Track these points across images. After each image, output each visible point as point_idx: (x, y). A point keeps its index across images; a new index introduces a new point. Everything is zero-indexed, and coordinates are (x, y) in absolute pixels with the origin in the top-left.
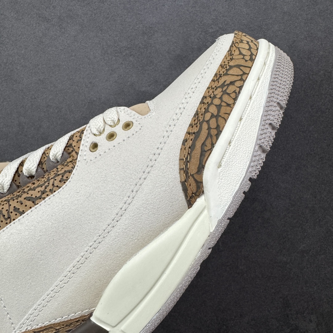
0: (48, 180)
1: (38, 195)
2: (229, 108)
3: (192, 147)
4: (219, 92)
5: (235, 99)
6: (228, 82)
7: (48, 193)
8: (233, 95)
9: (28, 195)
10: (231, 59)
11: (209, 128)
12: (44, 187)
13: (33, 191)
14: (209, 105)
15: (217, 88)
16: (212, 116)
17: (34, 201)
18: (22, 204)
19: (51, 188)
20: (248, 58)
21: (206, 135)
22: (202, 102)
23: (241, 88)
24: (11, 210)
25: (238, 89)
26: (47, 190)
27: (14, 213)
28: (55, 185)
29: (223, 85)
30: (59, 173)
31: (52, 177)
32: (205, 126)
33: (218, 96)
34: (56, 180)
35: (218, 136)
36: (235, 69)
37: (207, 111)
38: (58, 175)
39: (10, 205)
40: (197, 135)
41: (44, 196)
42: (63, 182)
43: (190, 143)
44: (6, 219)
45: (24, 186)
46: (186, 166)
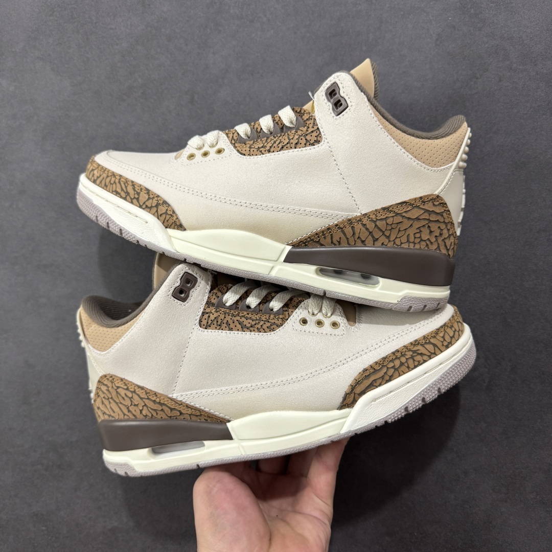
0: (260, 319)
1: (249, 325)
2: (407, 369)
3: (367, 377)
4: (409, 354)
5: (415, 367)
6: (419, 352)
7: (256, 329)
8: (416, 363)
9: (240, 320)
10: (434, 337)
11: (385, 373)
12: (254, 322)
13: (245, 320)
14: (397, 358)
15: (410, 350)
16: (393, 367)
17: (244, 328)
18: (233, 322)
19: (259, 327)
20: (445, 344)
21: (381, 376)
22: (394, 353)
23: (425, 361)
24: (225, 321)
25: (422, 361)
26: (256, 326)
27: (225, 325)
28: (263, 327)
29: (414, 352)
30: (269, 321)
31: (264, 319)
32: (385, 370)
33: (407, 357)
34: (265, 324)
35: (387, 381)
36: (431, 346)
37: (392, 361)
38: (268, 322)
39: (225, 317)
40: (375, 371)
41: (251, 329)
42: (269, 330)
43: (367, 373)
44: (217, 325)
45: (241, 311)
46: (356, 385)
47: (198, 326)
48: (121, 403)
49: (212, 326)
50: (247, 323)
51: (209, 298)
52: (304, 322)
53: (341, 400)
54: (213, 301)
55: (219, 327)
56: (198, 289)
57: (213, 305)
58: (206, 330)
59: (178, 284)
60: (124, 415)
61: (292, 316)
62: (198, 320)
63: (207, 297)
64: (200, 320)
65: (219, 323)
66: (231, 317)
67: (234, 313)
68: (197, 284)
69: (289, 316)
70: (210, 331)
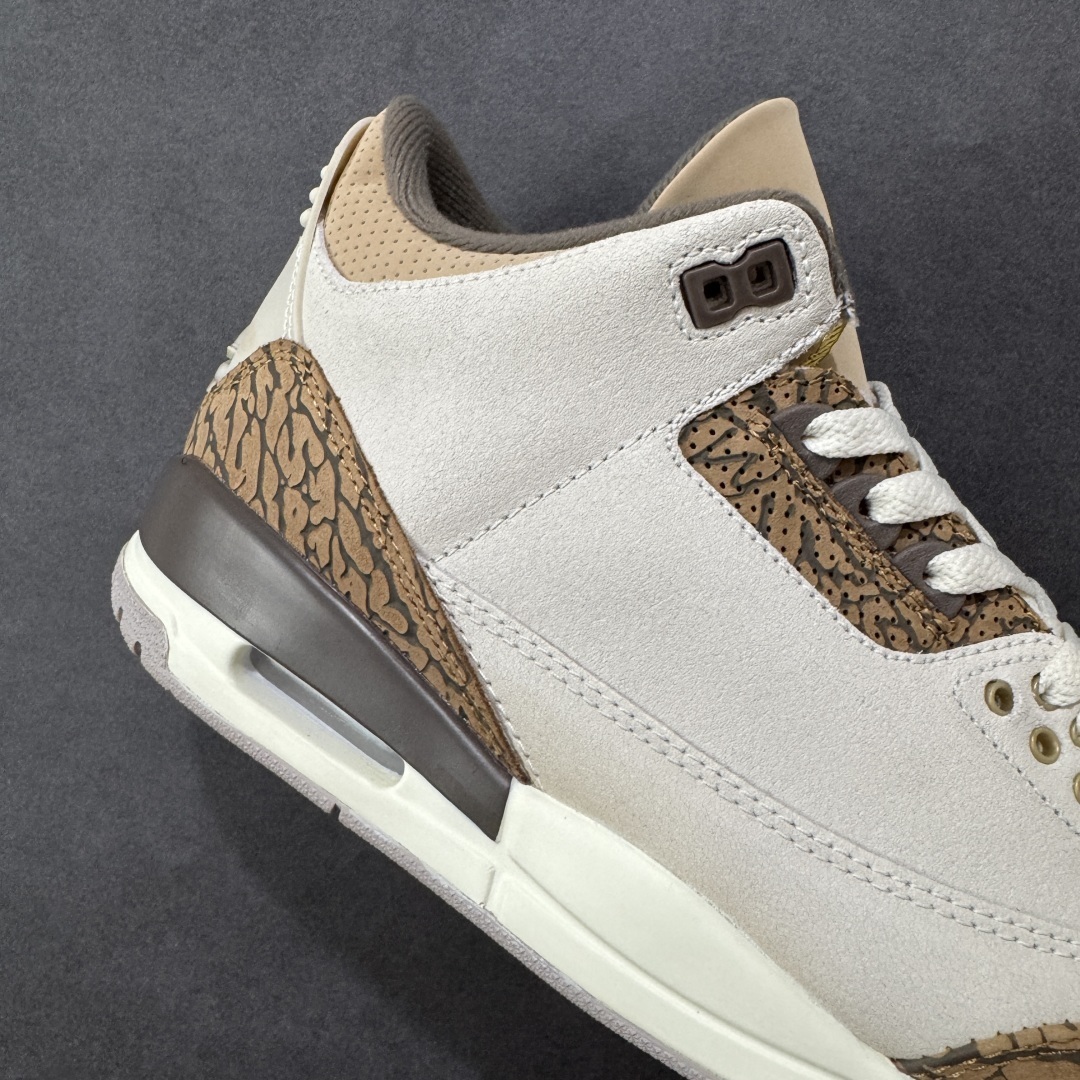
0: (872, 575)
7: (837, 593)
9: (814, 524)
12: (849, 568)
13: (828, 537)
17: (805, 558)
18: (788, 515)
19: (853, 597)
24: (765, 490)
26: (847, 585)
27: (757, 500)
28: (865, 607)
30: (898, 603)
31: (884, 585)
34: (878, 600)
38: (892, 603)
39: (775, 478)
41: (826, 581)
42: (876, 629)
44: (733, 481)
45: (836, 499)
46: (1024, 1054)
47: (676, 434)
48: (274, 457)
49: (715, 469)
50: (828, 552)
51: (774, 377)
52: (1003, 698)
53: (938, 1050)
54: (777, 397)
55: (737, 492)
56: (770, 323)
57: (769, 409)
58: (686, 466)
59: (728, 257)
60: (259, 495)
61: (972, 648)
62: (687, 417)
63: (771, 370)
64: (693, 421)
65: (743, 479)
66: (792, 494)
67: (810, 488)
68: (783, 306)
69: (965, 640)
70: (697, 477)
